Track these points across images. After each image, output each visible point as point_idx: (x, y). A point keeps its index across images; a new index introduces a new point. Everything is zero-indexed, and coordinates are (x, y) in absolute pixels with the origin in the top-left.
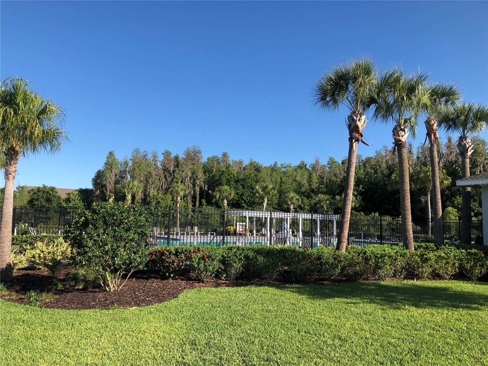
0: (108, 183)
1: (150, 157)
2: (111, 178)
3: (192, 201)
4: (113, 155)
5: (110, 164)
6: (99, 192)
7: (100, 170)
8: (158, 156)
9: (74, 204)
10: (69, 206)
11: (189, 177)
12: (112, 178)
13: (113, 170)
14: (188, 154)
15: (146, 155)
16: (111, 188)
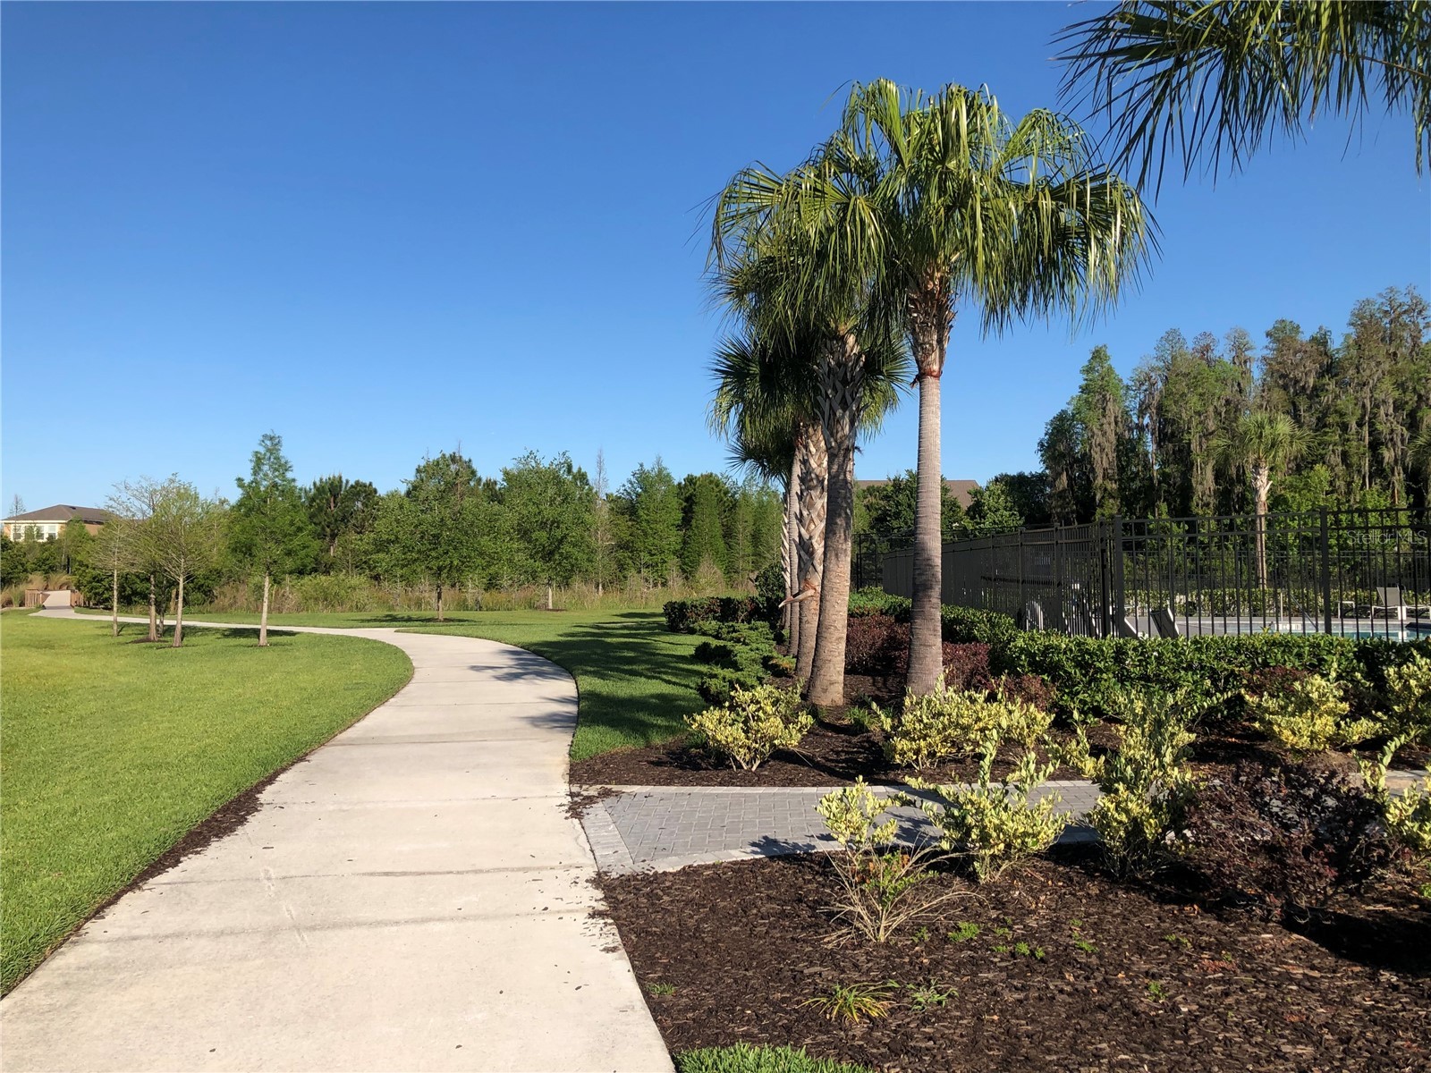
0: (1098, 449)
1: (1223, 352)
2: (1104, 434)
3: (1409, 491)
4: (1107, 358)
5: (1097, 388)
6: (1066, 482)
7: (1064, 412)
8: (1251, 344)
9: (994, 522)
10: (981, 529)
11: (1391, 401)
12: (1109, 431)
13: (1110, 406)
14: (1365, 323)
15: (1207, 348)
16: (1105, 465)
